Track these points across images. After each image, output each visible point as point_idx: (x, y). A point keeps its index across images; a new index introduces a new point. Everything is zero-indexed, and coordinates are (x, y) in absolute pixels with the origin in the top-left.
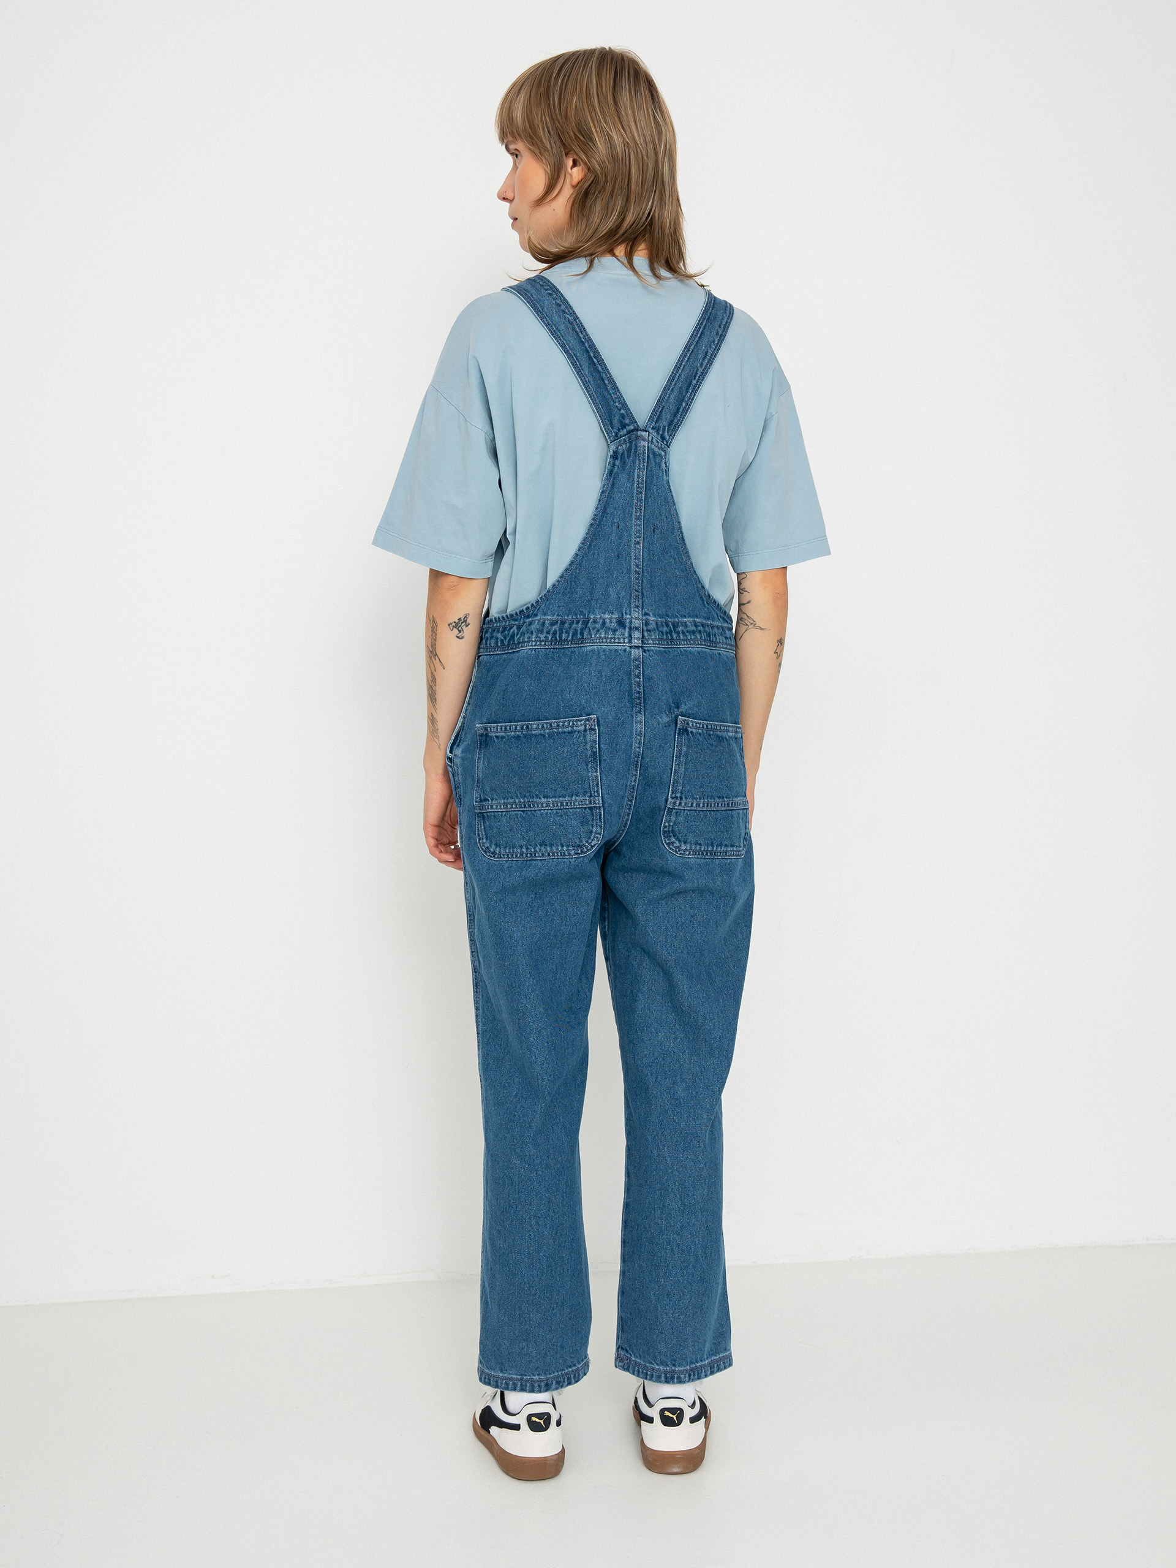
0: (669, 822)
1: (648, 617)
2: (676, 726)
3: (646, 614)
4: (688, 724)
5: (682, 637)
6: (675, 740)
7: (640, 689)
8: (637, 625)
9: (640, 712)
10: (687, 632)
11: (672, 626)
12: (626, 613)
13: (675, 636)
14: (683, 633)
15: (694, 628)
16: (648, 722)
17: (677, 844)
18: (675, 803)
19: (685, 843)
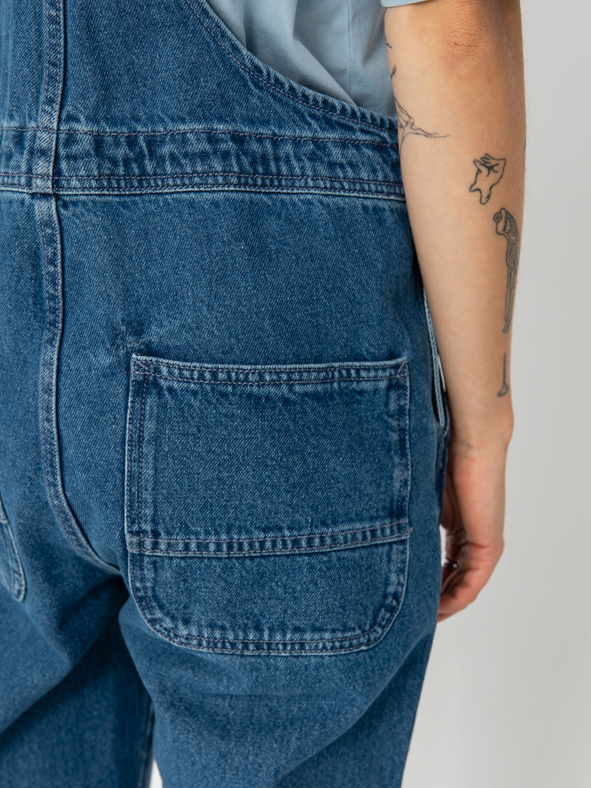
0: (142, 580)
1: (76, 126)
2: (128, 375)
3: (72, 118)
4: (157, 370)
5: (169, 169)
6: (126, 408)
7: (56, 290)
8: (44, 145)
9: (51, 341)
10: (186, 156)
11: (144, 145)
12: (30, 118)
13: (149, 167)
14: (173, 158)
15: (207, 147)
16: (69, 366)
17: (168, 624)
18: (141, 544)
19: (186, 622)
